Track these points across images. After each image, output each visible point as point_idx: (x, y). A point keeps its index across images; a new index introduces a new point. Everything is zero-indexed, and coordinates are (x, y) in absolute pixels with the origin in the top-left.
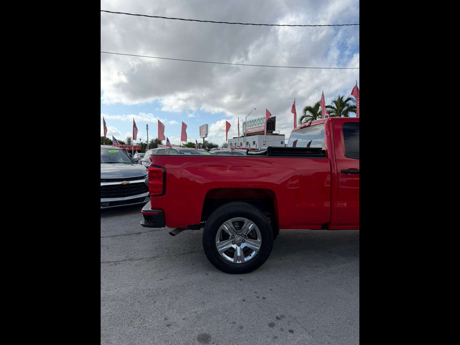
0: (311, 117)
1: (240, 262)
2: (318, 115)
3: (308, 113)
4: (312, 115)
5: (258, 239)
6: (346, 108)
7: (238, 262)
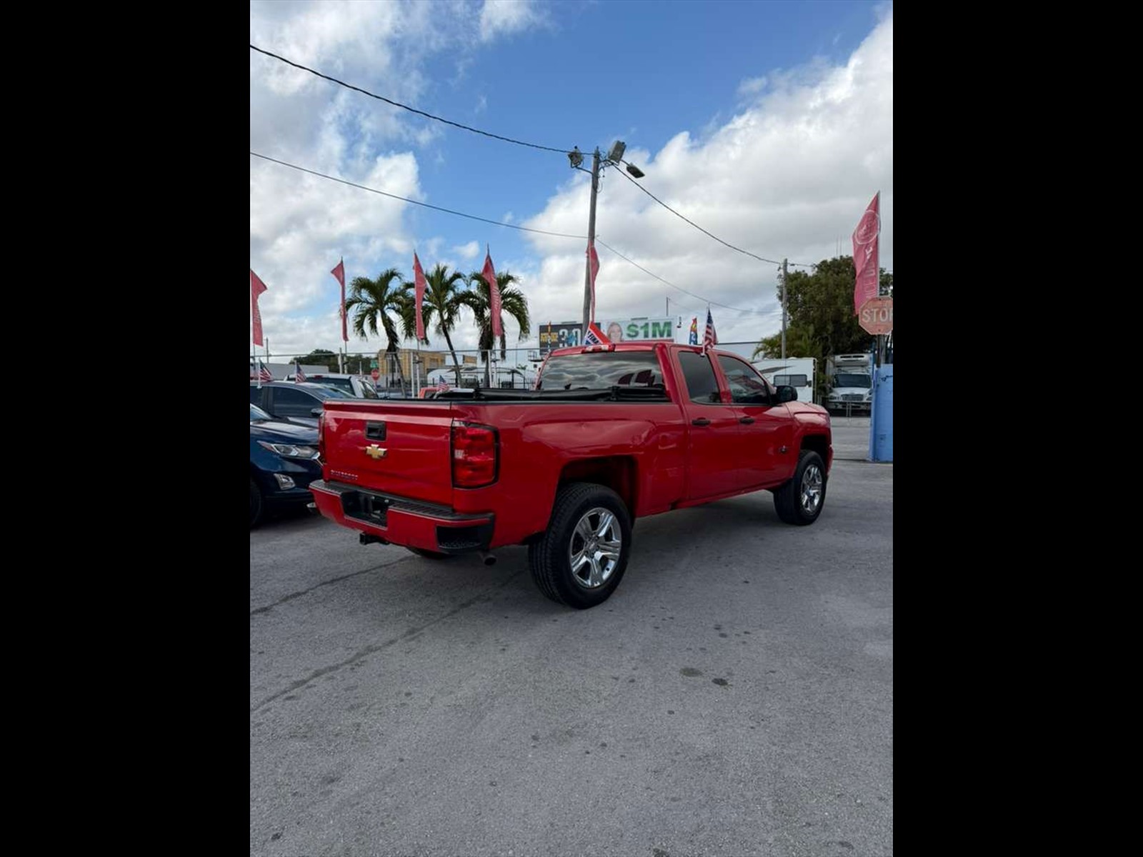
0: (371, 304)
1: (599, 584)
2: (386, 303)
3: (365, 294)
4: (371, 300)
5: (614, 539)
6: (450, 295)
7: (595, 585)
